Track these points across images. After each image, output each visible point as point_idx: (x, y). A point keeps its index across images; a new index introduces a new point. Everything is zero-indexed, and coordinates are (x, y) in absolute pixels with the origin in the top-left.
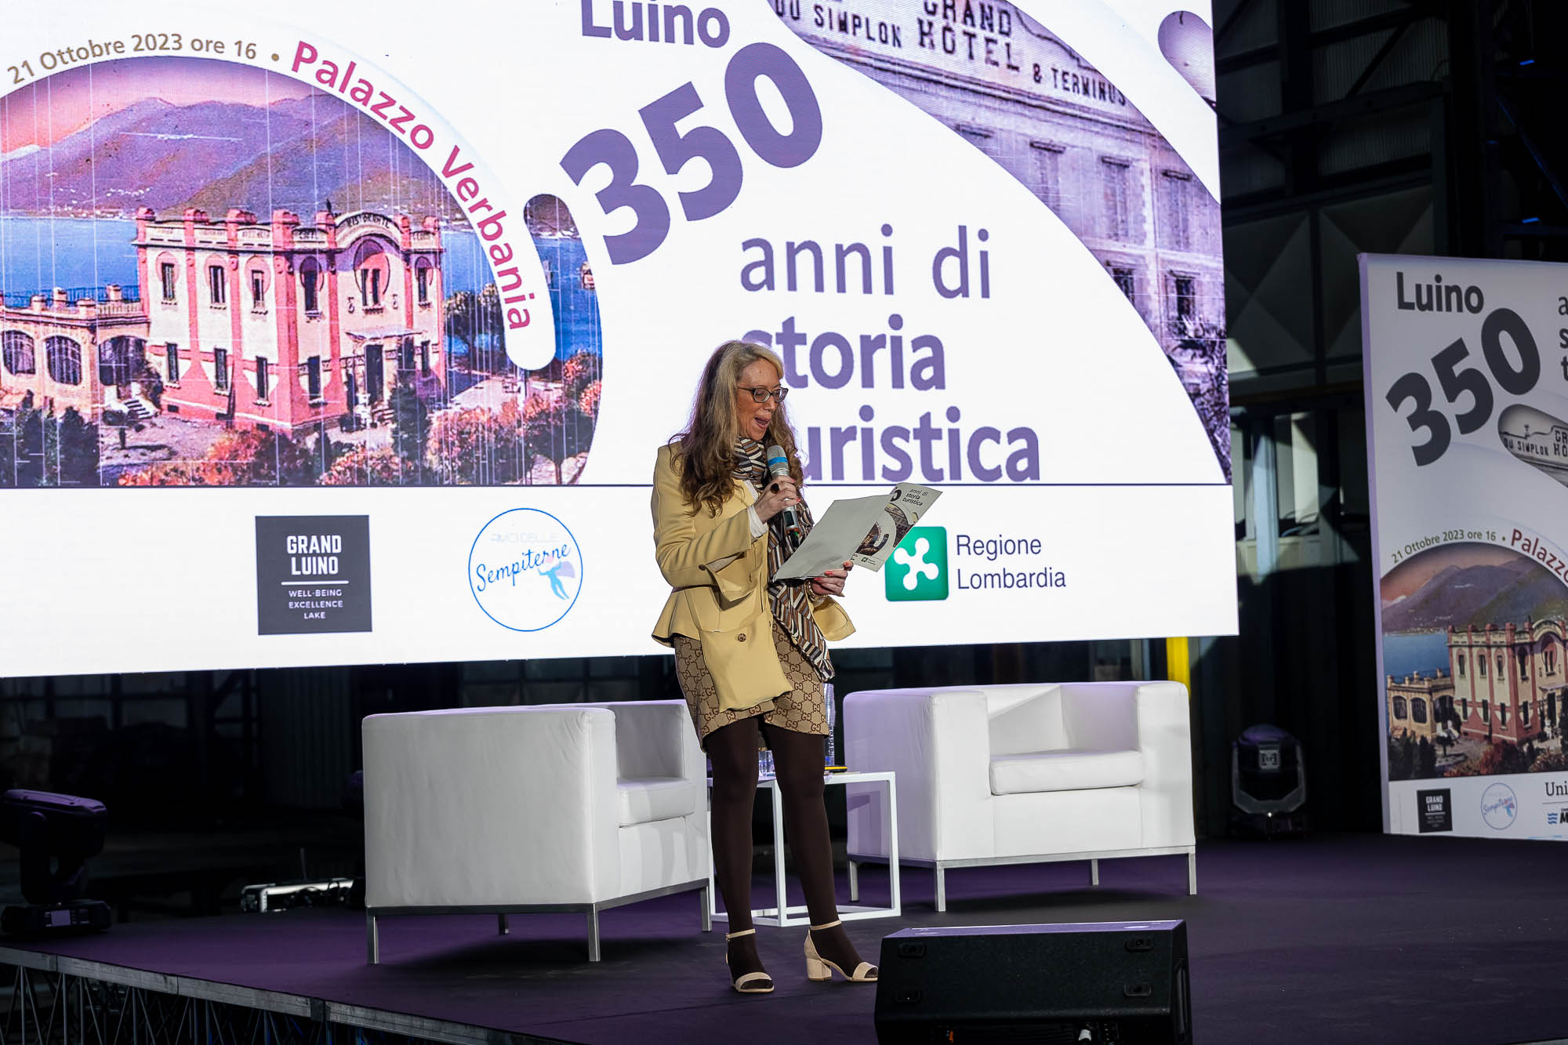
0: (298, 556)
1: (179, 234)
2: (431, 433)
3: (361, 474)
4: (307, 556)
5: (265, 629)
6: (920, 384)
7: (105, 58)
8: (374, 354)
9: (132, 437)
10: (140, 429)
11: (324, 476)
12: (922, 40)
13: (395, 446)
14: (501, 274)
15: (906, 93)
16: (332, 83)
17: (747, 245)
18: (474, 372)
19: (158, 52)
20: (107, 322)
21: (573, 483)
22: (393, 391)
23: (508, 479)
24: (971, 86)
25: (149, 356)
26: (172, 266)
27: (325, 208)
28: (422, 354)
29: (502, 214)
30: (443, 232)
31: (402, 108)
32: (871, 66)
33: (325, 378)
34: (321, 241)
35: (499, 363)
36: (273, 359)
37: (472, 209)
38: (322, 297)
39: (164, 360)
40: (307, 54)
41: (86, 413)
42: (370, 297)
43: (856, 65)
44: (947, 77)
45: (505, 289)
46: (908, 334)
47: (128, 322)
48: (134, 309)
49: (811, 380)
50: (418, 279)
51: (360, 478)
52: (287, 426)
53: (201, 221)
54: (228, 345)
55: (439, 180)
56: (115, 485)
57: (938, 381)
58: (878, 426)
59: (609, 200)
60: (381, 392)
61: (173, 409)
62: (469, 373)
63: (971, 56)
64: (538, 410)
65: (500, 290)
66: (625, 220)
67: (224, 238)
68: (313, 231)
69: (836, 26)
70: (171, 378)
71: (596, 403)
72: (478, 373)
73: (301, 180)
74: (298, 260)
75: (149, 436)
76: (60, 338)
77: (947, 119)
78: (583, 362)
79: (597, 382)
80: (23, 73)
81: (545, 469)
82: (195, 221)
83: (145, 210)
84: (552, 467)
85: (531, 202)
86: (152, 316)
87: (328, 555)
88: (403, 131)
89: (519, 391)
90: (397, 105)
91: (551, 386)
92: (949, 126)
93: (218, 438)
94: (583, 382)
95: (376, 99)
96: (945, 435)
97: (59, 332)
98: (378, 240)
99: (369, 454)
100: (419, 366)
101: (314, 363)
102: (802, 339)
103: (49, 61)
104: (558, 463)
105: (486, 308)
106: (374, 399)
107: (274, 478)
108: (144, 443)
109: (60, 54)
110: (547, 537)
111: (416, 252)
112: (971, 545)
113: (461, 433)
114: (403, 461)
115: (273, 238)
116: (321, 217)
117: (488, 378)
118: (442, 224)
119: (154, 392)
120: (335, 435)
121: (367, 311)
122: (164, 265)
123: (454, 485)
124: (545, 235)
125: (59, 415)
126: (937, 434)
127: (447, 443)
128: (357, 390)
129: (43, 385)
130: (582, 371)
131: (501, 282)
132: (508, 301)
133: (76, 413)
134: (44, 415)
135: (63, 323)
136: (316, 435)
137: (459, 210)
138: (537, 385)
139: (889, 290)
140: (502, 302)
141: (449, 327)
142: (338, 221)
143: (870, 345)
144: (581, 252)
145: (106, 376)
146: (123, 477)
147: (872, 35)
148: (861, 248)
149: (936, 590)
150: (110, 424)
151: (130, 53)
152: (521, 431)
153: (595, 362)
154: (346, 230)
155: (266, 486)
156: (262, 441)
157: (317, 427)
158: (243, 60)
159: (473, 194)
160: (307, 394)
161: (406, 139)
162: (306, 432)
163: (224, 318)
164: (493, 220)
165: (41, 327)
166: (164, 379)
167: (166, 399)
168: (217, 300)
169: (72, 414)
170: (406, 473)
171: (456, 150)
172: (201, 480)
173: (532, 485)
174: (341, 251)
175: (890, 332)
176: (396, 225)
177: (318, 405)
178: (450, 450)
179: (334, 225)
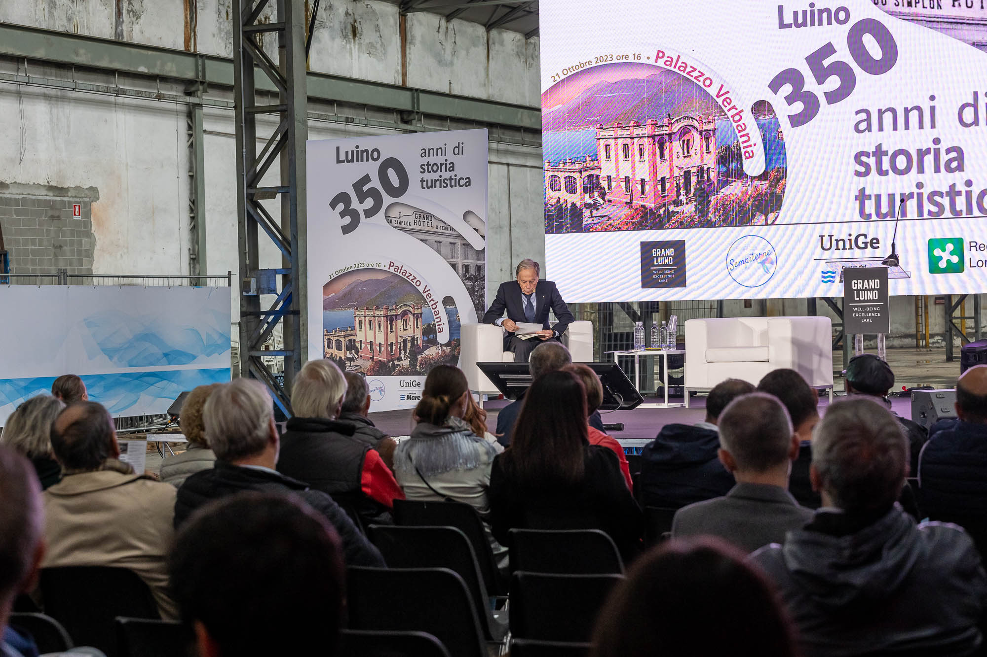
0: (657, 257)
1: (612, 133)
2: (711, 206)
3: (682, 223)
4: (660, 257)
5: (644, 286)
6: (949, 170)
7: (585, 68)
8: (687, 174)
9: (595, 213)
10: (597, 209)
11: (667, 226)
12: (954, 3)
13: (696, 211)
14: (741, 137)
15: (944, 31)
16: (671, 65)
17: (857, 113)
18: (729, 179)
19: (604, 63)
20: (586, 169)
21: (773, 224)
22: (695, 189)
23: (744, 223)
24: (982, 22)
25: (601, 181)
26: (609, 145)
27: (668, 116)
28: (707, 173)
29: (742, 111)
30: (716, 121)
31: (699, 72)
32: (925, 21)
33: (667, 185)
34: (666, 130)
35: (740, 174)
36: (647, 179)
37: (729, 110)
38: (666, 152)
39: (606, 183)
40: (661, 55)
41: (578, 205)
42: (686, 151)
43: (916, 22)
44: (968, 20)
45: (743, 143)
46: (943, 147)
47: (593, 168)
48: (595, 163)
49: (891, 172)
50: (706, 142)
51: (681, 225)
52: (653, 206)
53: (620, 126)
54: (629, 174)
55: (715, 100)
56: (588, 231)
57: (960, 168)
58: (926, 192)
59: (790, 100)
60: (690, 190)
61: (610, 201)
62: (727, 180)
63: (982, 7)
64: (757, 193)
65: (741, 143)
66: (798, 107)
67: (629, 133)
68: (663, 126)
69: (906, 4)
70: (609, 189)
71: (784, 189)
72: (731, 179)
73: (660, 106)
74: (656, 138)
75: (601, 212)
76: (569, 177)
77: (968, 40)
78: (778, 171)
79: (784, 179)
80: (557, 78)
81: (760, 218)
82: (617, 127)
83: (598, 125)
84: (764, 217)
85: (754, 104)
86: (602, 166)
87: (669, 256)
88: (699, 81)
89: (749, 185)
90: (697, 71)
91: (763, 182)
92: (969, 44)
93: (627, 211)
94: (778, 180)
95: (689, 69)
96: (964, 194)
97: (569, 174)
98: (689, 127)
99: (685, 215)
100: (706, 178)
101: (663, 179)
102: (886, 153)
103: (565, 72)
104: (766, 216)
105: (735, 151)
106: (687, 192)
107: (648, 226)
108: (599, 215)
109: (569, 69)
110: (761, 247)
111: (705, 131)
112: (978, 246)
113: (723, 205)
114: (699, 217)
115: (647, 131)
116: (666, 120)
117: (735, 181)
118: (716, 118)
119: (603, 195)
120: (672, 208)
121: (684, 157)
122: (606, 145)
123: (721, 226)
124: (761, 118)
125: (569, 206)
126: (959, 193)
127: (717, 209)
128: (680, 189)
129: (563, 195)
130: (777, 175)
131: (741, 140)
132: (744, 148)
133: (575, 204)
134: (564, 206)
135: (570, 171)
136: (664, 209)
137: (723, 111)
138: (757, 182)
139: (933, 126)
140: (742, 149)
141: (719, 161)
142: (673, 121)
143: (922, 154)
144: (777, 124)
145: (586, 190)
146: (592, 228)
147: (925, 6)
148: (918, 108)
149: (957, 268)
150: (587, 208)
151: (594, 65)
152: (750, 203)
153: (783, 171)
154: (676, 124)
155: (645, 229)
156: (643, 212)
157: (664, 205)
158: (636, 61)
159: (729, 104)
160: (660, 193)
161: (701, 84)
162: (660, 208)
163: (628, 164)
164: (737, 114)
165: (563, 173)
166: (606, 189)
167: (607, 198)
168: (626, 157)
169: (573, 205)
170: (700, 222)
171: (722, 86)
172: (620, 228)
173: (754, 225)
174: (674, 133)
175: (932, 146)
176: (697, 120)
177: (665, 196)
178: (719, 212)
179: (671, 123)
